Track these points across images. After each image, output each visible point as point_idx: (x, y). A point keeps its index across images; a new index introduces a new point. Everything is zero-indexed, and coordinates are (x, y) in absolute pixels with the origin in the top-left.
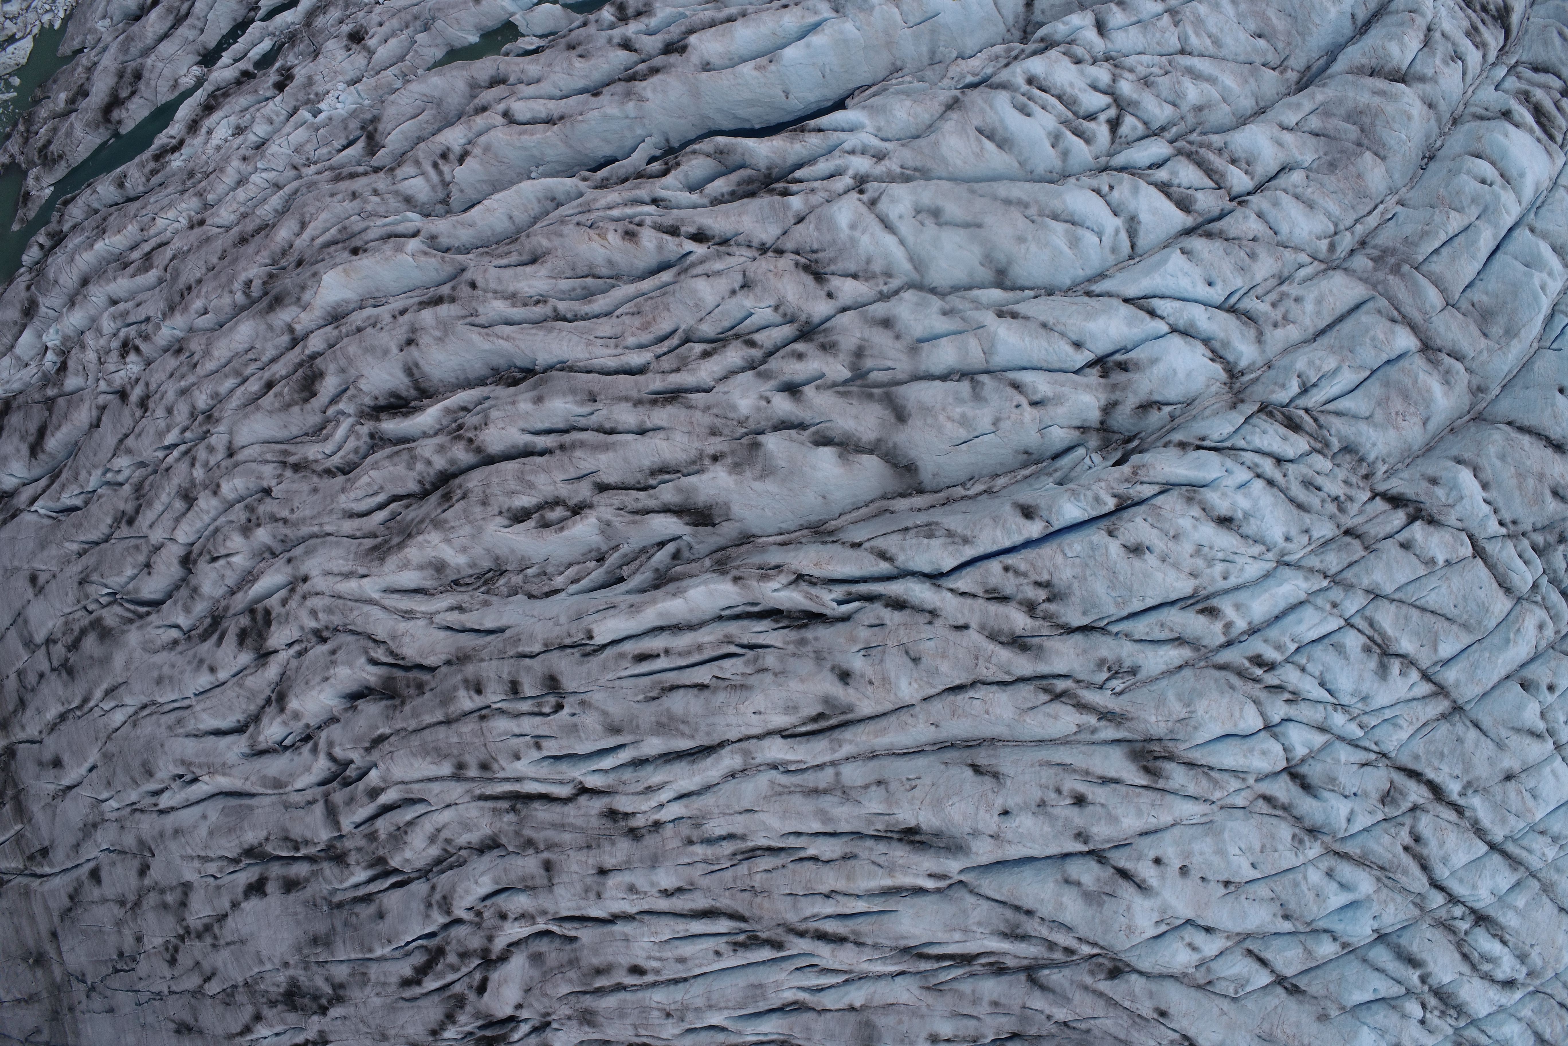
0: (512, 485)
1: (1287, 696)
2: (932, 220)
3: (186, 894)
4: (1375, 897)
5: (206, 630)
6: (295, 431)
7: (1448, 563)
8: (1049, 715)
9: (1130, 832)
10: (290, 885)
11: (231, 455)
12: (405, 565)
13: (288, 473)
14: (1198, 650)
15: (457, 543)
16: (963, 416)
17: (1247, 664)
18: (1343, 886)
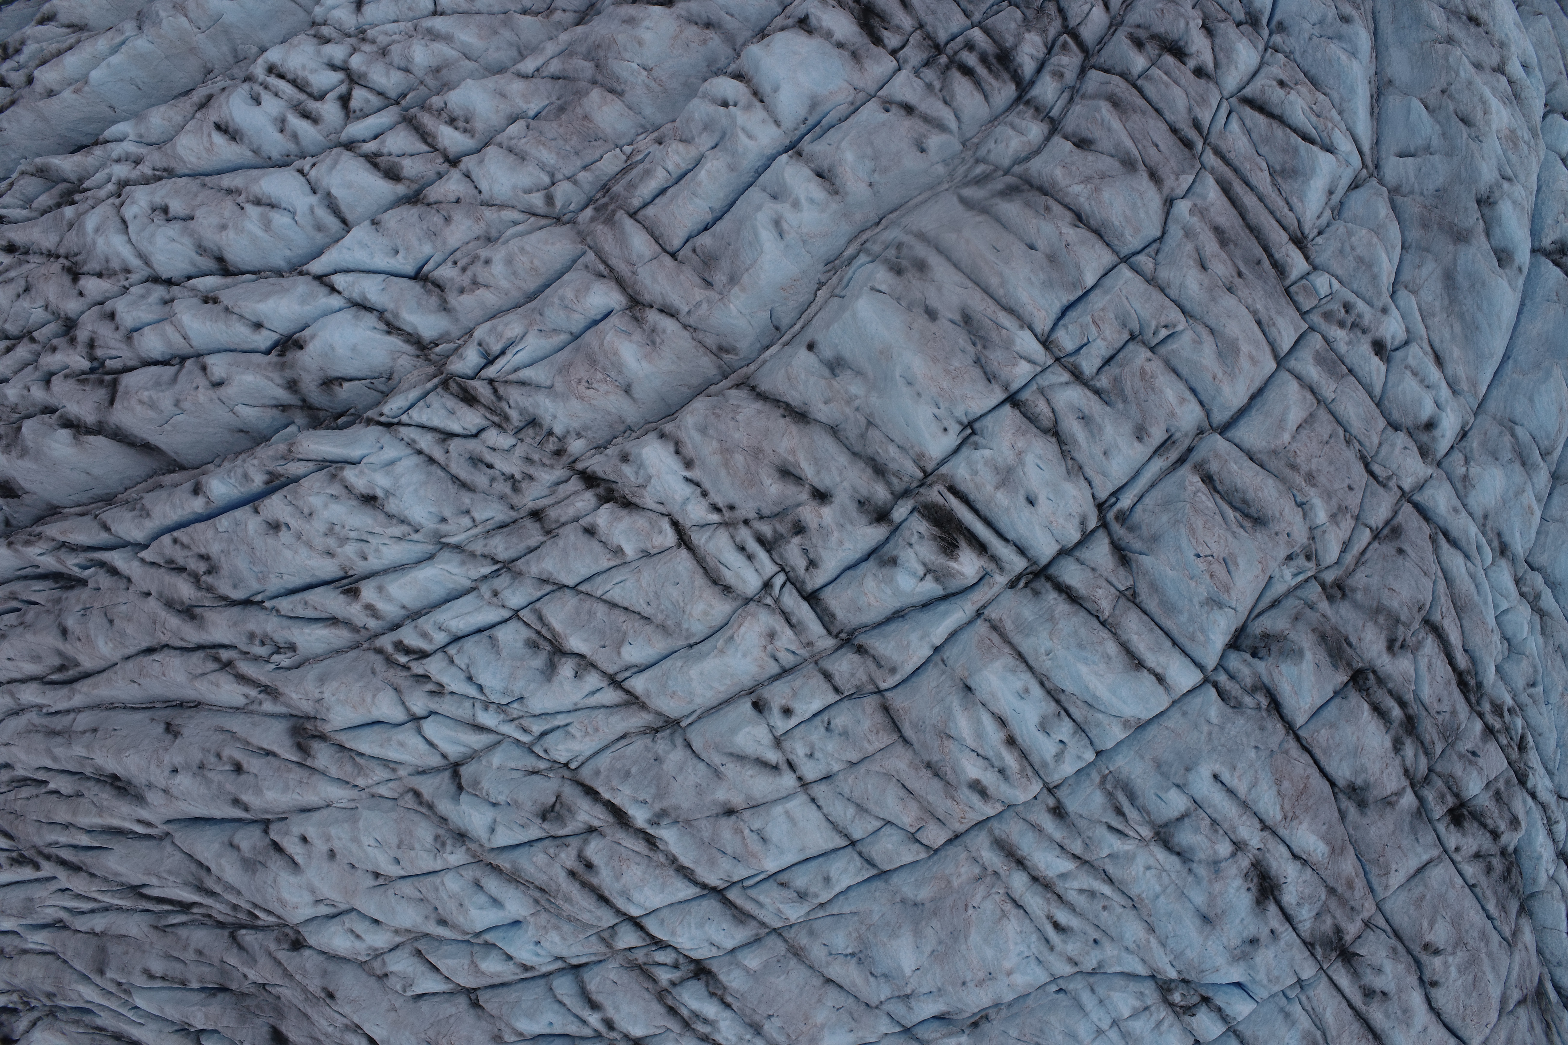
2: (163, 216)
9: (284, 807)
17: (391, 649)
18: (495, 901)
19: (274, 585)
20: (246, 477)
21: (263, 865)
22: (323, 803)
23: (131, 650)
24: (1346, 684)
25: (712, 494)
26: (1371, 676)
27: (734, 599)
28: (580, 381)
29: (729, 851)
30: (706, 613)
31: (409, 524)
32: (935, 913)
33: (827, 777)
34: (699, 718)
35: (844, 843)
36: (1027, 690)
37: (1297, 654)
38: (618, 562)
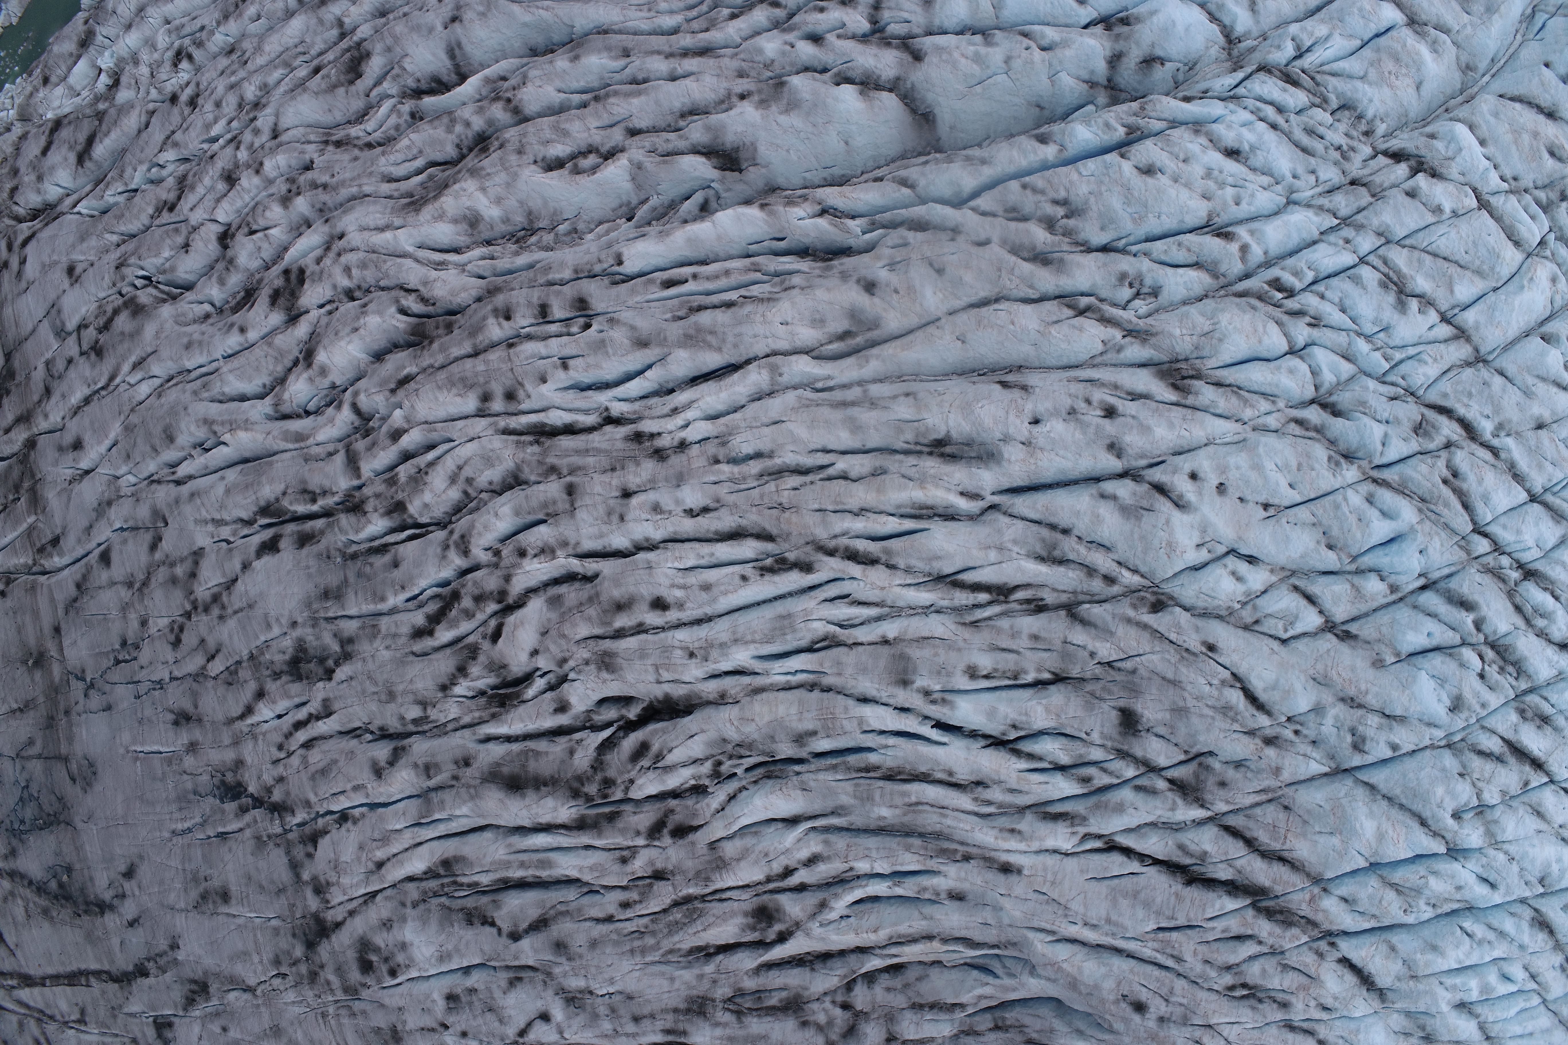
0: (548, 134)
1: (1308, 319)
3: (196, 563)
4: (1418, 527)
5: (238, 303)
6: (339, 117)
7: (1455, 214)
8: (1074, 327)
9: (1164, 449)
10: (304, 540)
11: (275, 137)
12: (440, 217)
13: (331, 148)
14: (1217, 278)
15: (492, 192)
16: (977, 53)
17: (1266, 287)
18: (1384, 514)
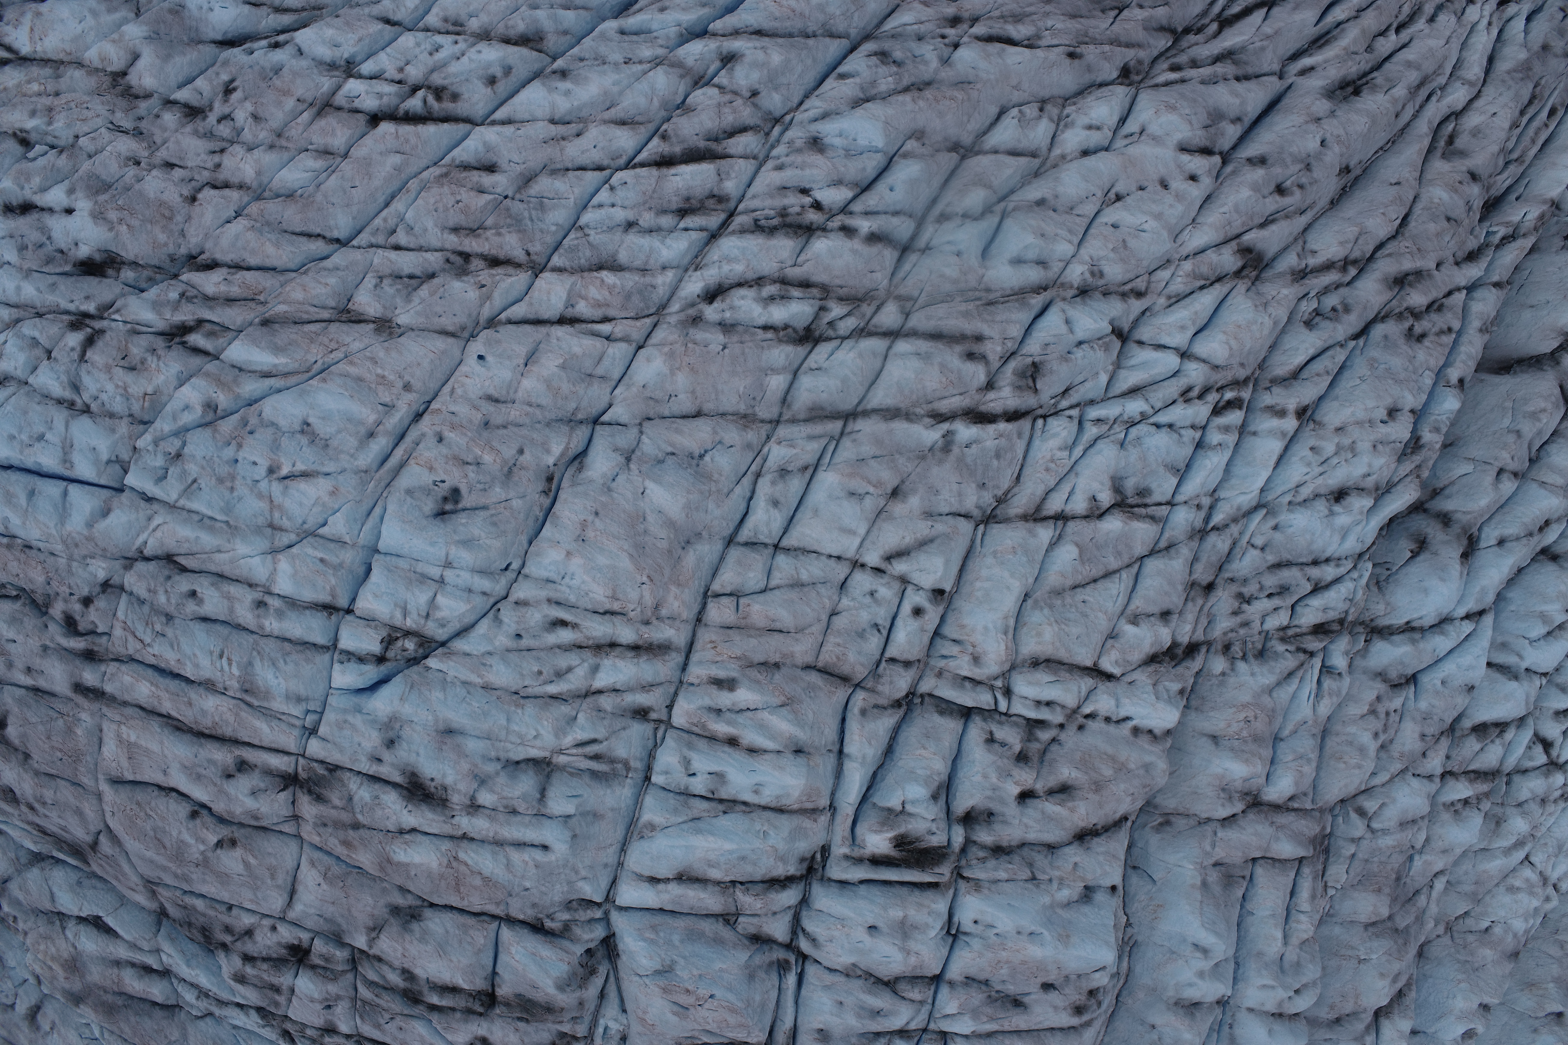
19: (1360, 367)
20: (1437, 430)
21: (1206, 127)
22: (1200, 220)
23: (1418, 210)
24: (493, 986)
25: (1103, 725)
26: (481, 1010)
27: (1025, 661)
28: (1256, 718)
29: (872, 463)
30: (1039, 634)
31: (1299, 504)
32: (670, 551)
33: (843, 585)
34: (973, 541)
35: (785, 543)
36: (756, 792)
37: (562, 986)
38: (1129, 611)
